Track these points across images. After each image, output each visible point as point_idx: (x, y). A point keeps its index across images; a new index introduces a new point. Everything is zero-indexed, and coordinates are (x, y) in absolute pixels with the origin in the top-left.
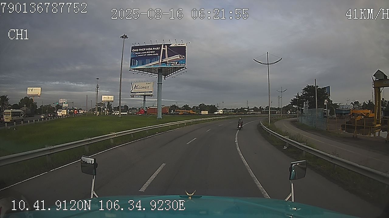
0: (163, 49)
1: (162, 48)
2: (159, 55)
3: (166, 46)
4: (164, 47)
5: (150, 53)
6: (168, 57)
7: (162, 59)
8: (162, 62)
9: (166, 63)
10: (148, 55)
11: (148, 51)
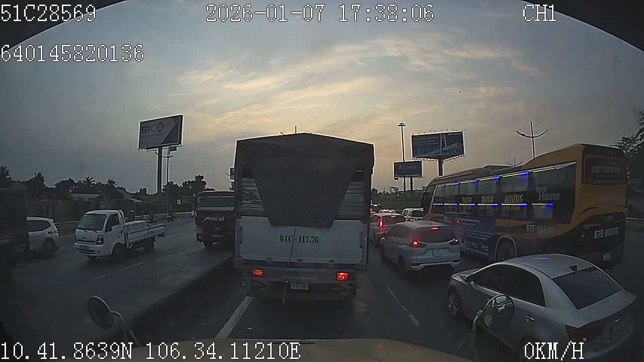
0: (442, 139)
1: (441, 137)
2: (440, 144)
3: (444, 135)
4: (443, 136)
5: (431, 142)
6: (448, 146)
7: (442, 147)
8: (442, 151)
9: (446, 151)
10: (429, 144)
11: (429, 140)
